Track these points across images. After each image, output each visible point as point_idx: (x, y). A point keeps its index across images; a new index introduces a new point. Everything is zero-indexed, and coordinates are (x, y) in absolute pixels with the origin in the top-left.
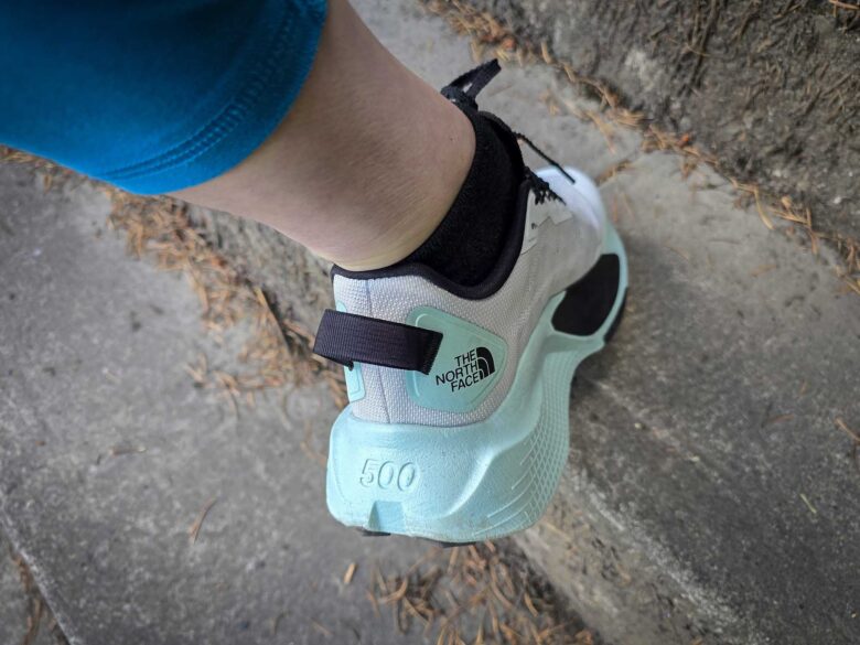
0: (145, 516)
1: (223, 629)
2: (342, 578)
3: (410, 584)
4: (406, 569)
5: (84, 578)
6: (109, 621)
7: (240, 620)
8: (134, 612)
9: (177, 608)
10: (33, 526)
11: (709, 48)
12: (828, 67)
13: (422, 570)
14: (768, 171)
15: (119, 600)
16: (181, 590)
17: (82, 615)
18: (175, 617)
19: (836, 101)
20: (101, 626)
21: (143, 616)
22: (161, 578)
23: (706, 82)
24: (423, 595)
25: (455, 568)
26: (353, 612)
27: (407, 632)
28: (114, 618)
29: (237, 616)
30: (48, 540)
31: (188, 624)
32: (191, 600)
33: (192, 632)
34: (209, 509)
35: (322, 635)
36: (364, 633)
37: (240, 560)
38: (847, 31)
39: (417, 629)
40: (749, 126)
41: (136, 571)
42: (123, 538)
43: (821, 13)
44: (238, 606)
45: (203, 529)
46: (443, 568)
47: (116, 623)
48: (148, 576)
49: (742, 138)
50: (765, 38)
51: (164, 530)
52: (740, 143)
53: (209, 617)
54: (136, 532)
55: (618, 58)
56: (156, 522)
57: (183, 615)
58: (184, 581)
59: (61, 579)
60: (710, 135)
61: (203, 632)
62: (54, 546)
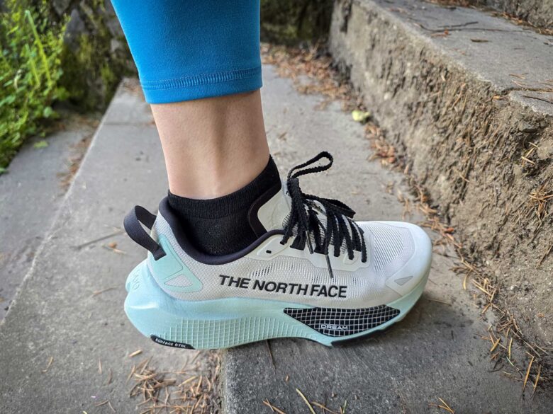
0: (86, 276)
1: (64, 337)
2: (130, 353)
3: (155, 377)
4: (161, 370)
5: (42, 282)
6: (32, 303)
7: (74, 338)
8: (43, 306)
9: (59, 316)
10: (48, 254)
11: (470, 177)
12: (516, 196)
13: (167, 376)
14: (484, 260)
15: (44, 298)
16: (68, 311)
17: (27, 294)
18: (54, 319)
19: (517, 217)
20: (28, 303)
21: (44, 310)
22: (66, 301)
23: (466, 198)
24: (156, 386)
25: (183, 386)
26: (120, 371)
27: (132, 397)
28: (34, 303)
29: (75, 336)
30: (46, 262)
31: (55, 325)
32: (67, 317)
33: (53, 329)
34: (111, 289)
35: (98, 369)
36: (115, 382)
37: (100, 316)
38: (527, 176)
39: (139, 400)
40: (479, 228)
41: (60, 293)
42: (70, 278)
43: (517, 163)
44: (80, 333)
45: (100, 295)
46: (177, 382)
47: (33, 306)
48: (62, 297)
49: (475, 235)
50: (492, 174)
51: (86, 286)
52: (474, 238)
53: (65, 328)
54: (77, 280)
55: (434, 178)
56: (87, 281)
57: (57, 321)
58: (72, 308)
59: (34, 278)
60: (463, 230)
61: (57, 332)
62: (46, 265)
